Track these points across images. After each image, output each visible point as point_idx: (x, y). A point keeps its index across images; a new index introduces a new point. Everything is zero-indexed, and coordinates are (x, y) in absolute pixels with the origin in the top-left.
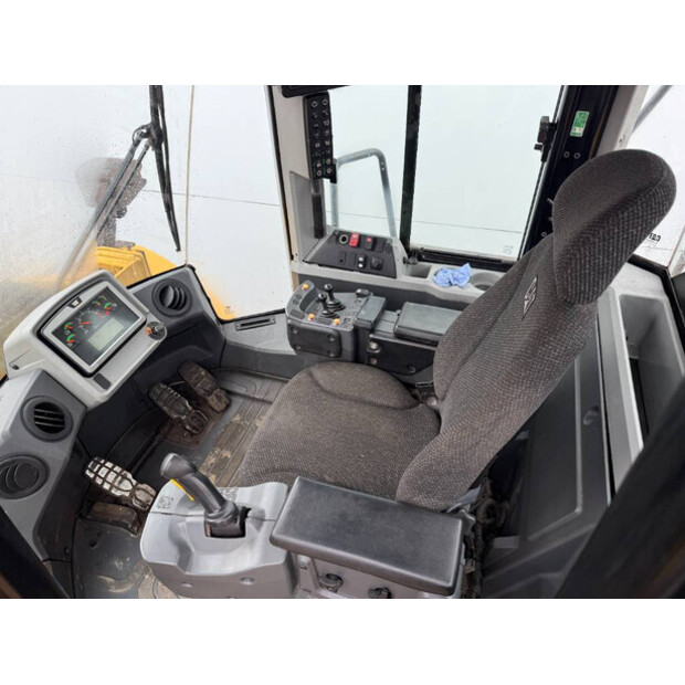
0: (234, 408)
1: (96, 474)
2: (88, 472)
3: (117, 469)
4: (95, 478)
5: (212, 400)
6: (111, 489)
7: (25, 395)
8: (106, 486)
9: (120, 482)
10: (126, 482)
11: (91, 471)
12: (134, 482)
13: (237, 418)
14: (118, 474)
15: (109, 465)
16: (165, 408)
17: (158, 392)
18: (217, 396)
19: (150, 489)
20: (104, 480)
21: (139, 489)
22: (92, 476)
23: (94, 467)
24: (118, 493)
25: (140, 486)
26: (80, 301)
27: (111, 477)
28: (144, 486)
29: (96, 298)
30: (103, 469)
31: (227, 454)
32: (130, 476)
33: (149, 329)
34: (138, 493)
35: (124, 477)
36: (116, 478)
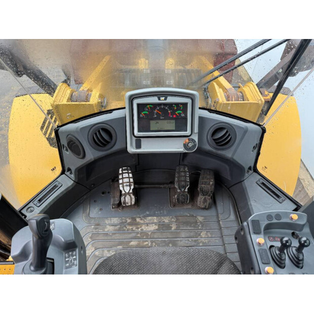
0: (206, 213)
1: (123, 173)
2: (121, 169)
3: (132, 180)
4: (120, 174)
5: (200, 199)
6: (121, 184)
7: (103, 120)
8: (121, 181)
9: (127, 186)
10: (128, 188)
11: (122, 170)
12: (131, 191)
13: (200, 219)
14: (130, 182)
15: (131, 175)
16: (176, 179)
17: (182, 170)
18: (205, 199)
19: (134, 200)
20: (123, 178)
21: (130, 196)
22: (120, 172)
23: (125, 170)
24: (121, 188)
25: (132, 195)
26: (165, 99)
27: (126, 180)
28: (133, 197)
29: (177, 104)
30: (127, 174)
31: (174, 227)
32: (132, 187)
33: (187, 141)
34: (128, 196)
35: (130, 186)
36: (128, 182)
